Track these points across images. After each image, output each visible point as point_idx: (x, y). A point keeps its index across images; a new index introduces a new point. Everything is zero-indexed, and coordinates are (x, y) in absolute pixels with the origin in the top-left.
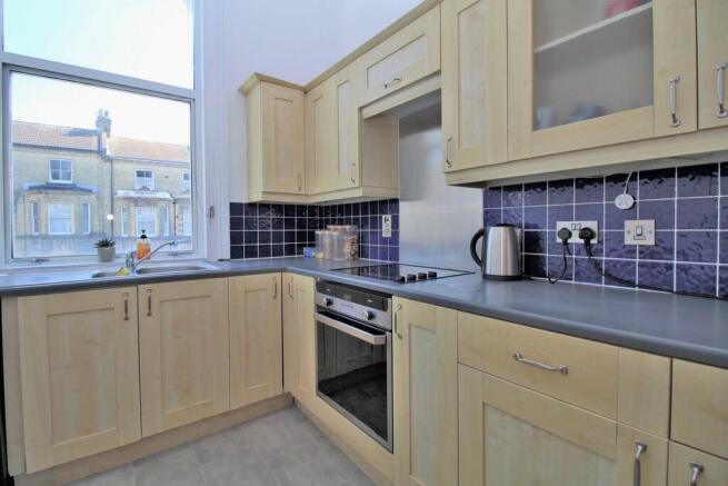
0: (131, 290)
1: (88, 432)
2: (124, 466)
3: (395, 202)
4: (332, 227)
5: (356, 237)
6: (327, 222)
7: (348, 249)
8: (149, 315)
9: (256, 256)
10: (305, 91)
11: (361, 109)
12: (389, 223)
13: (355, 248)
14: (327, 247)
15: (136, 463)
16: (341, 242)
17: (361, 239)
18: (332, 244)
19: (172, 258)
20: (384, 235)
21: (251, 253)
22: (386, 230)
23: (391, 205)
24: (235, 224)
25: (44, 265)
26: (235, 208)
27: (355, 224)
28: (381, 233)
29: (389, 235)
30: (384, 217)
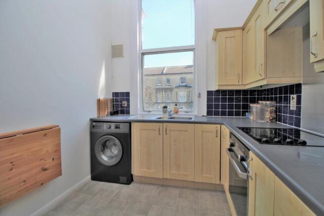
0: (161, 124)
1: (149, 169)
2: (159, 185)
3: (299, 86)
4: (260, 102)
5: (274, 108)
6: (259, 99)
7: (268, 115)
8: (166, 134)
9: (219, 115)
10: (243, 29)
11: (266, 29)
12: (295, 100)
13: (274, 115)
14: (255, 113)
15: (162, 186)
16: (262, 112)
17: (278, 110)
18: (257, 112)
19: (186, 114)
20: (291, 109)
21: (217, 114)
22: (293, 105)
23: (296, 88)
24: (209, 100)
25: (151, 113)
26: (209, 93)
27: (275, 100)
28: (290, 106)
29: (295, 109)
30: (292, 96)
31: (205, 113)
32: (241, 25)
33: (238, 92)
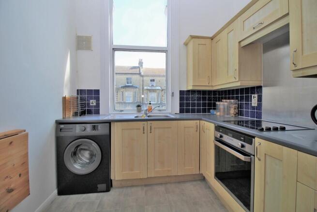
0: (145, 123)
1: (132, 170)
2: (142, 186)
3: (260, 88)
4: (224, 100)
5: (237, 105)
6: (222, 98)
7: (232, 111)
8: (151, 132)
9: (189, 113)
10: (212, 39)
11: (240, 42)
12: (256, 99)
13: (237, 111)
14: (222, 110)
15: (146, 185)
16: (229, 108)
17: (240, 107)
18: (224, 109)
19: (159, 112)
20: (253, 105)
21: (188, 111)
22: (254, 102)
23: (258, 89)
24: (181, 99)
25: (123, 112)
26: (182, 92)
27: (236, 99)
28: (251, 104)
29: (256, 105)
30: (253, 95)
31: (178, 111)
32: (211, 36)
33: (210, 92)
